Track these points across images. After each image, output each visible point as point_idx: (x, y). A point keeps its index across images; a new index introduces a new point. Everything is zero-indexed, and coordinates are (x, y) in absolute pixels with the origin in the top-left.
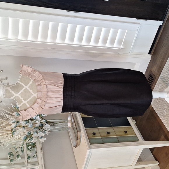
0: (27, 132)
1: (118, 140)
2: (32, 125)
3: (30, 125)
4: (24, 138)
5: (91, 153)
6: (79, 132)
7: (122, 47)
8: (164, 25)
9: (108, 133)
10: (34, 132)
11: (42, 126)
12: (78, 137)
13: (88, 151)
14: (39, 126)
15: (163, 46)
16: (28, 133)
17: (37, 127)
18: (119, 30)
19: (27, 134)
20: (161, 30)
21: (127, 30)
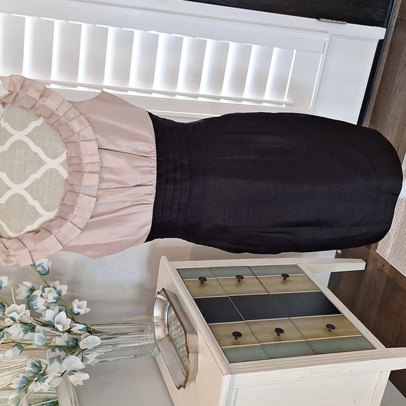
0: (30, 362)
1: (312, 349)
2: (42, 338)
3: (37, 338)
4: (22, 382)
5: (235, 391)
6: (190, 333)
7: (285, 99)
8: (390, 38)
9: (279, 331)
10: (51, 360)
11: (77, 344)
12: (190, 350)
13: (227, 379)
14: (68, 343)
15: (398, 91)
16: (34, 365)
17: (60, 347)
18: (276, 50)
19: (29, 368)
20: (385, 53)
21: (295, 51)
